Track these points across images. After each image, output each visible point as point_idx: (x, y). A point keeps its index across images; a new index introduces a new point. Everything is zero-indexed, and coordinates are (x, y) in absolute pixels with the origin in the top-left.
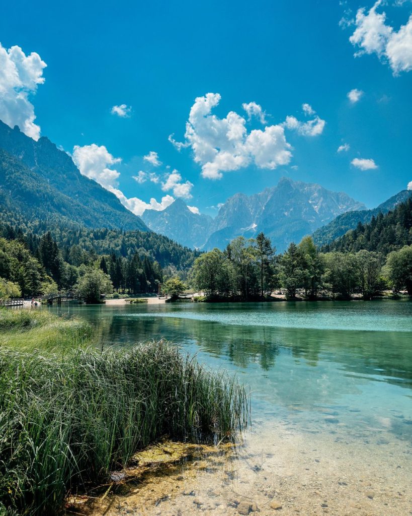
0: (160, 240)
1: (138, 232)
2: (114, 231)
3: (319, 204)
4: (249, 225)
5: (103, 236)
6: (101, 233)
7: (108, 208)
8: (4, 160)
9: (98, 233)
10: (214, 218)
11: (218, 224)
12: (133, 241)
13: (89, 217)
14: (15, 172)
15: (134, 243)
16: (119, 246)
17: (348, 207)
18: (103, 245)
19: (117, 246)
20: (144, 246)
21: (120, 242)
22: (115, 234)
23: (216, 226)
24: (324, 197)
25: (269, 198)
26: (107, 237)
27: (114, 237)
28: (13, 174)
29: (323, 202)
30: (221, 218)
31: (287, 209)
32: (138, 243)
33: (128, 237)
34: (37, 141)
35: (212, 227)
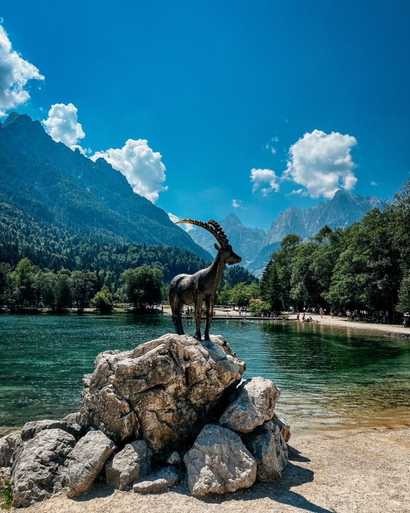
5: (124, 250)
8: (59, 180)
11: (270, 238)
12: (151, 255)
13: (135, 232)
14: (68, 191)
16: (135, 259)
18: (121, 259)
19: (134, 259)
23: (268, 239)
25: (324, 212)
27: (134, 252)
28: (66, 193)
30: (274, 232)
33: (147, 251)
34: (95, 162)
35: (263, 241)
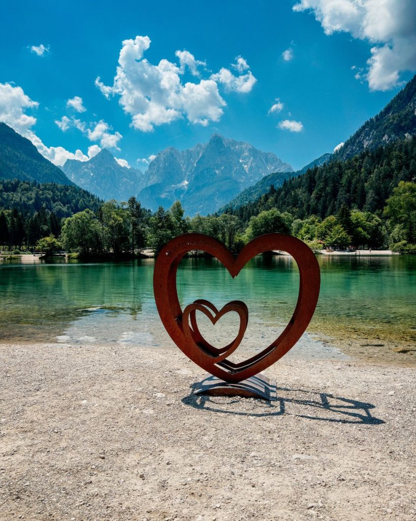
0: (80, 195)
1: (55, 184)
2: (27, 183)
3: (249, 164)
4: (180, 182)
5: (14, 188)
6: (12, 184)
7: (24, 157)
9: (8, 185)
10: (144, 173)
11: (149, 179)
12: (49, 194)
15: (49, 196)
16: (31, 199)
17: (276, 168)
18: (14, 198)
19: (30, 199)
20: (60, 201)
21: (34, 196)
22: (27, 186)
23: (146, 181)
24: (254, 157)
25: (201, 155)
26: (19, 190)
27: (27, 190)
29: (253, 162)
30: (152, 174)
31: (218, 168)
32: (53, 196)
33: (43, 190)
35: (142, 182)
